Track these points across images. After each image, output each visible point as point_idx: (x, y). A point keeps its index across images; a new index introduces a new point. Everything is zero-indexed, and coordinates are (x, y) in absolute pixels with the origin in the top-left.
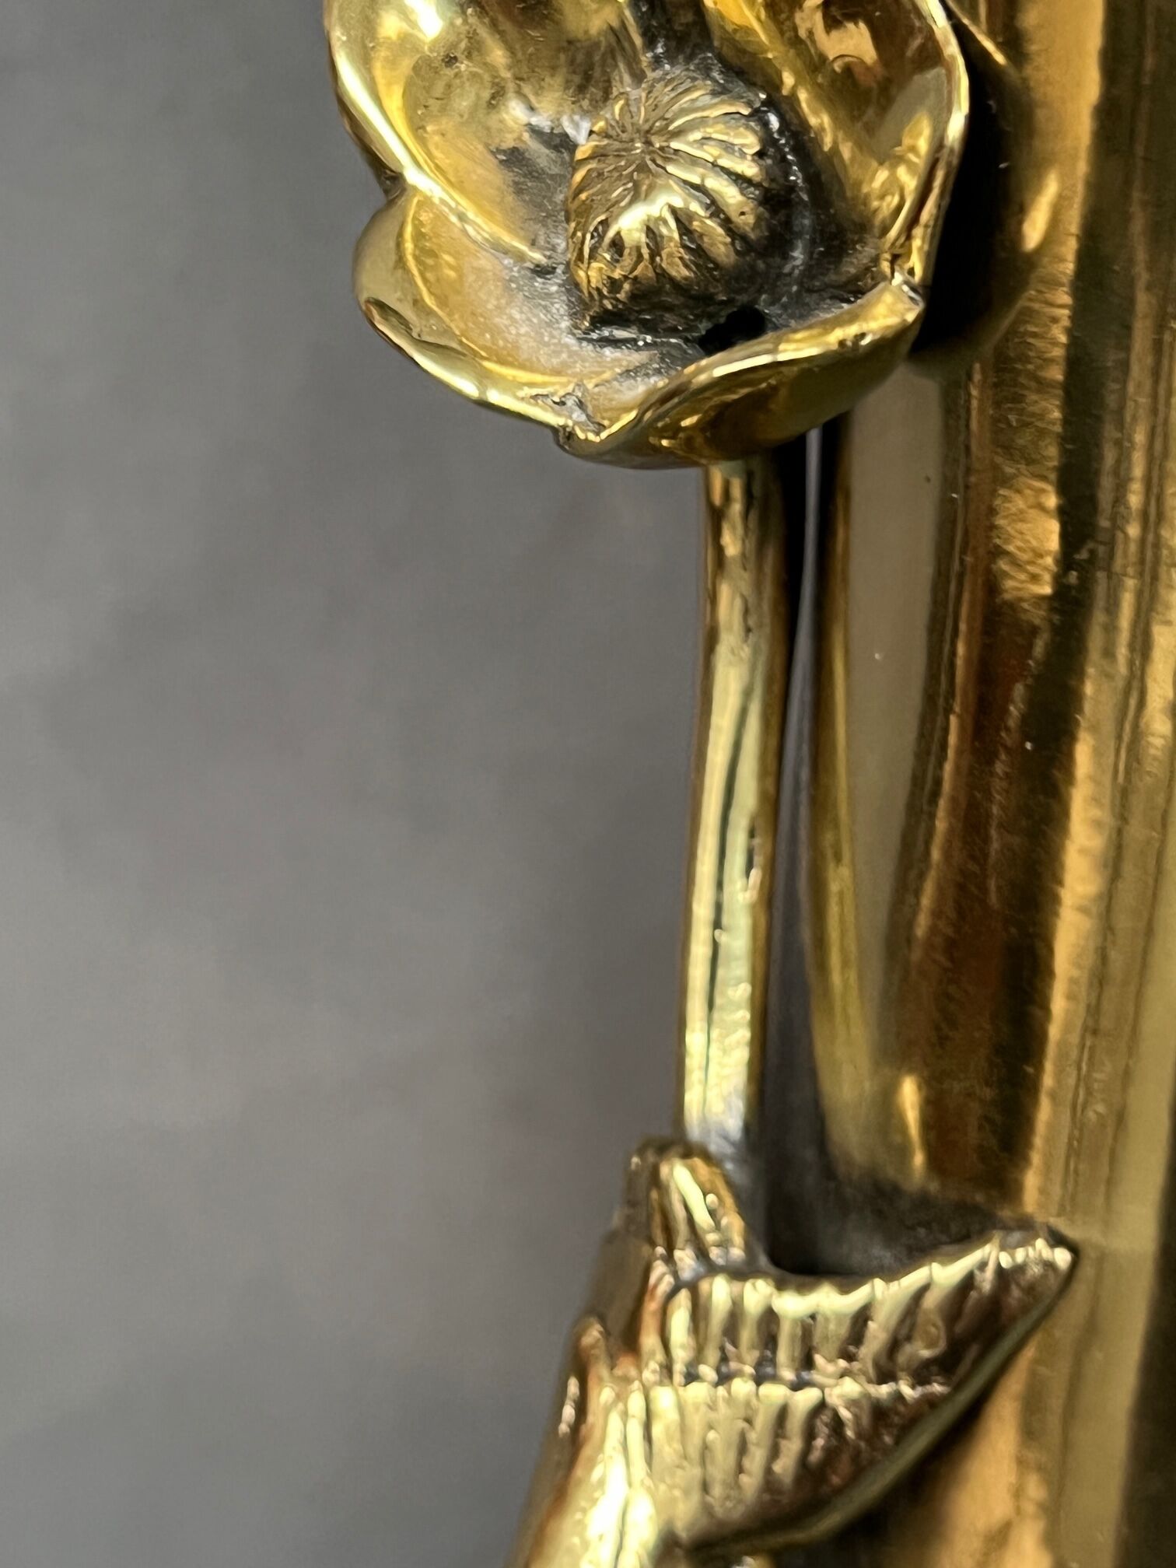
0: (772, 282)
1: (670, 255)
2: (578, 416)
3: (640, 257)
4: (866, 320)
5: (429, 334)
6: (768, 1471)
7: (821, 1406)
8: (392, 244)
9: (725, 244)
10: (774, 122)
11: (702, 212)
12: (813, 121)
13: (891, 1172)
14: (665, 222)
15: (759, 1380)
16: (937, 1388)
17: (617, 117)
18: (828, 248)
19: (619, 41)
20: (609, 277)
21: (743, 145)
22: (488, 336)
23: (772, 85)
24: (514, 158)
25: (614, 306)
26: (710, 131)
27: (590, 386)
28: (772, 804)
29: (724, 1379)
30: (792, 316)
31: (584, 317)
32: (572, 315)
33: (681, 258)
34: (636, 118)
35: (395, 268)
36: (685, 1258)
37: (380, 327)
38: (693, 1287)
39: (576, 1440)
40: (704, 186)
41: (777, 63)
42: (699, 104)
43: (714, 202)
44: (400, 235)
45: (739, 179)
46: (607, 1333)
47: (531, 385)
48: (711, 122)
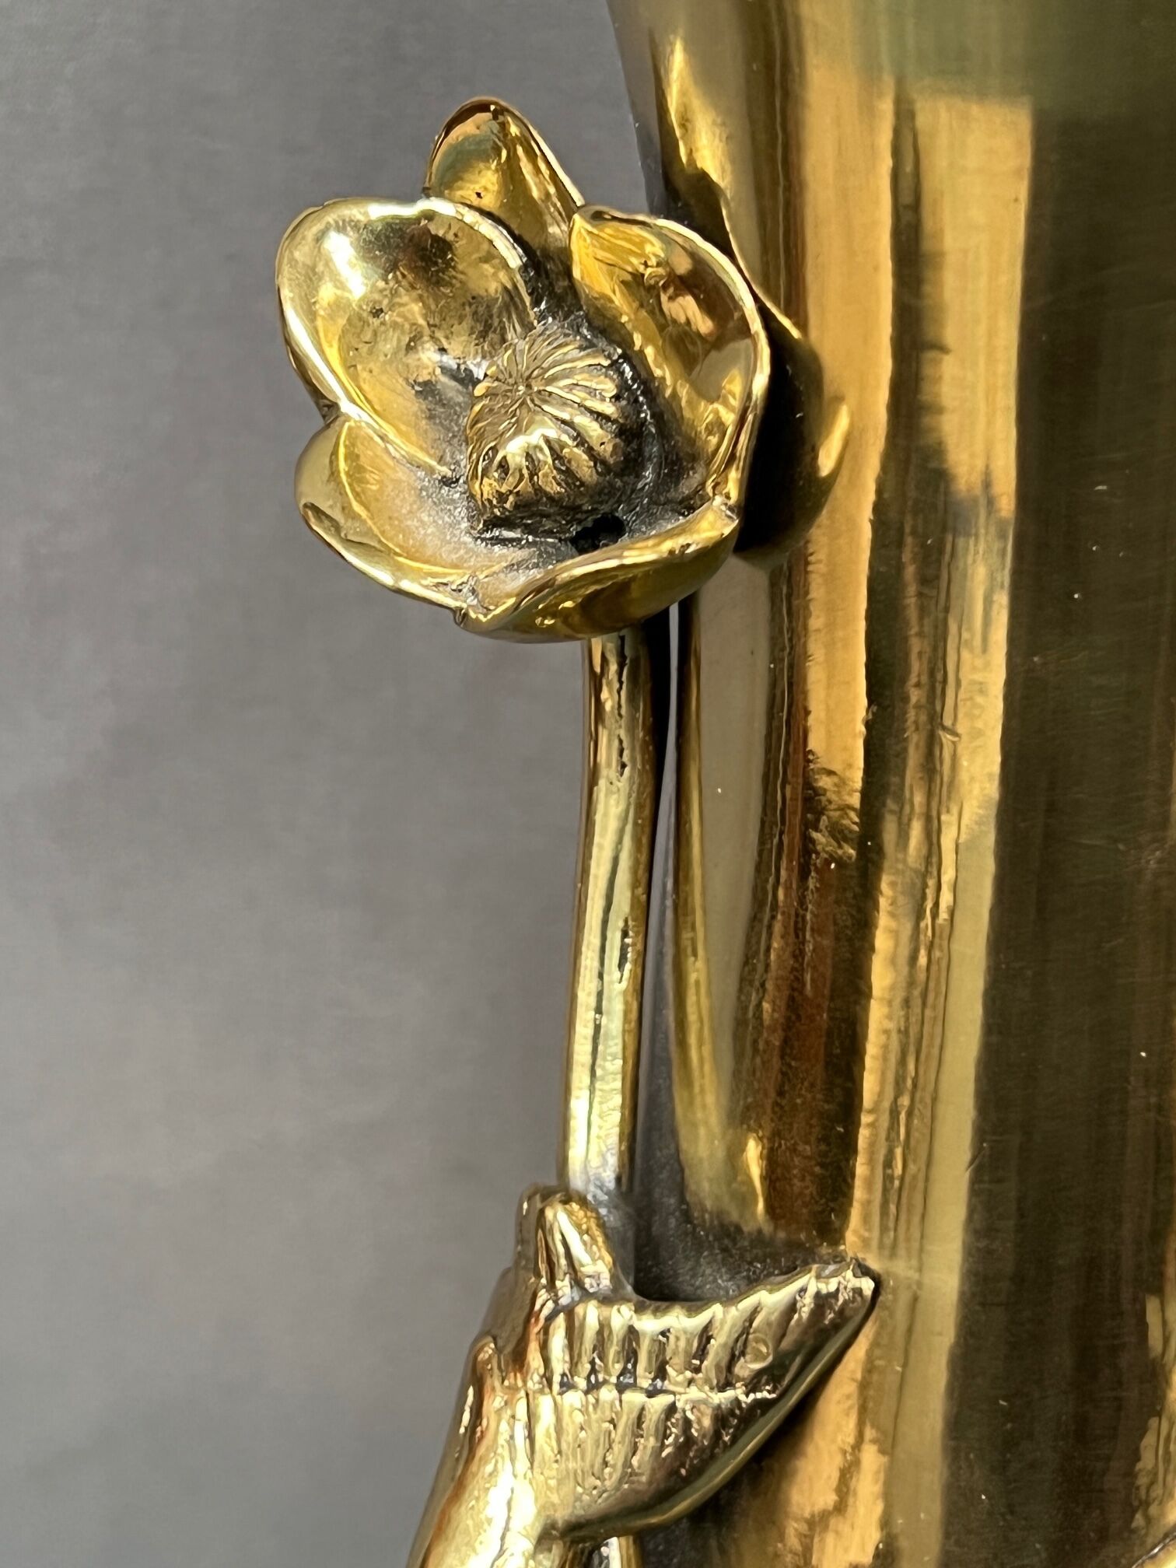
0: (628, 496)
1: (546, 475)
2: (472, 601)
3: (522, 476)
4: (692, 534)
5: (353, 534)
6: (627, 1464)
7: (672, 1409)
8: (327, 461)
9: (589, 467)
10: (628, 373)
11: (570, 442)
12: (658, 372)
13: (734, 1216)
14: (541, 450)
15: (621, 1388)
16: (763, 1395)
17: (505, 364)
18: (672, 470)
19: (512, 298)
20: (497, 491)
21: (603, 390)
22: (401, 536)
23: (626, 342)
24: (427, 390)
25: (502, 513)
26: (578, 378)
27: (481, 577)
28: (643, 909)
29: (592, 1388)
30: (643, 522)
31: (479, 522)
32: (470, 518)
33: (554, 478)
34: (520, 367)
35: (328, 481)
36: (564, 1286)
37: (315, 528)
38: (570, 1312)
39: (472, 1439)
40: (573, 422)
41: (629, 327)
42: (569, 357)
43: (579, 434)
44: (335, 453)
45: (599, 416)
46: (498, 1350)
47: (433, 575)
48: (578, 371)
